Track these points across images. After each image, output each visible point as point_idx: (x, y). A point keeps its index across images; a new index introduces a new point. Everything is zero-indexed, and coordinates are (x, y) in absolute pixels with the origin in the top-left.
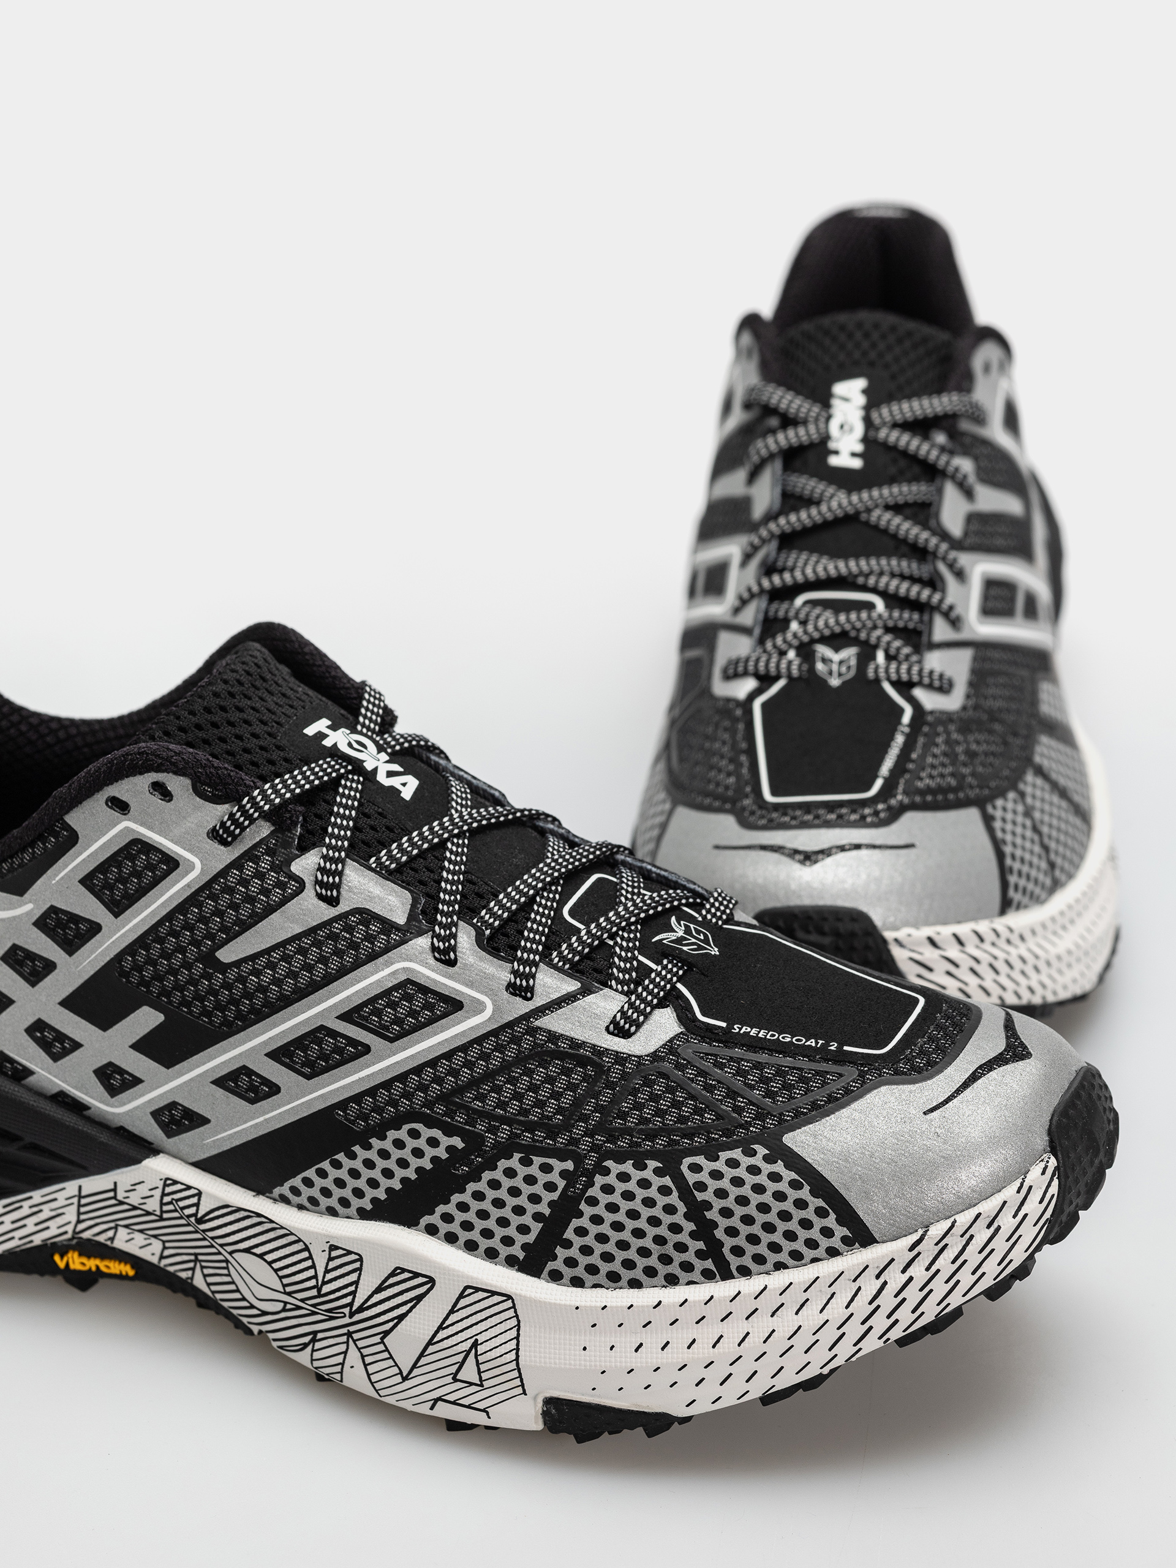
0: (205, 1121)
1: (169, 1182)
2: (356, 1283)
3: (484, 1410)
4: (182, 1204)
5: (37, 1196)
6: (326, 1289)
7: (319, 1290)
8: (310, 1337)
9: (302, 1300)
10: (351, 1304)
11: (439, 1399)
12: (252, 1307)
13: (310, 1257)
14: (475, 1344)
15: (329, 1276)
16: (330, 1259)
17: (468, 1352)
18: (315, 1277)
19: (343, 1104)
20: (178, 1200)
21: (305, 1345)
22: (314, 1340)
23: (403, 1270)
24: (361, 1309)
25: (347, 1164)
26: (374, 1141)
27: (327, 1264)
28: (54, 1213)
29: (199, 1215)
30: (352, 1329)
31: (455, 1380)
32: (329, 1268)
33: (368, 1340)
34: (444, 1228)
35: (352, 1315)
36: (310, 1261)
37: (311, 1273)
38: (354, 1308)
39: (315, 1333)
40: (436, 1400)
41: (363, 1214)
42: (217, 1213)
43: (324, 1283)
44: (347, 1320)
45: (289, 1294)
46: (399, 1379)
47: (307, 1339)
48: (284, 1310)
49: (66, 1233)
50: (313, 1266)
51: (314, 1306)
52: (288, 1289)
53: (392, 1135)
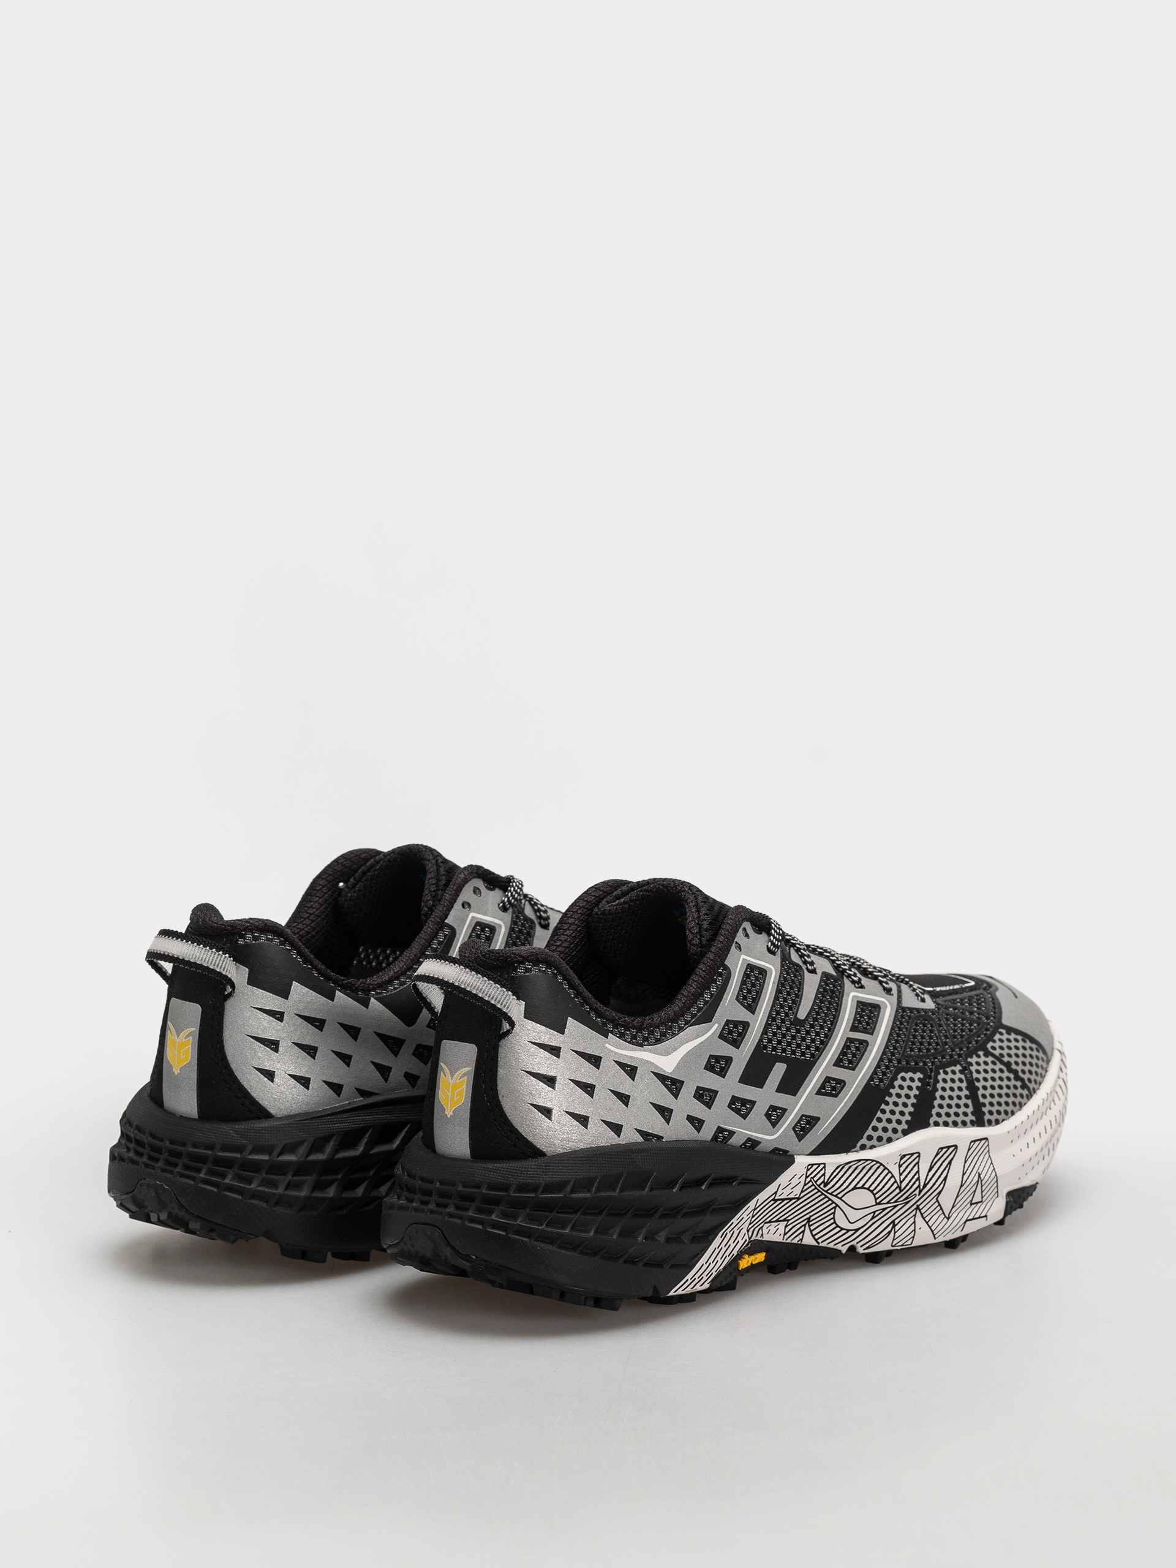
0: (818, 1119)
1: (809, 1167)
2: (918, 1172)
3: (986, 1216)
4: (815, 1179)
5: (735, 1221)
6: (903, 1185)
7: (899, 1187)
8: (892, 1225)
9: (888, 1203)
10: (919, 1186)
11: (967, 1220)
12: (848, 1231)
13: (889, 1172)
14: (979, 1175)
15: (902, 1177)
16: (900, 1166)
17: (978, 1181)
18: (896, 1182)
19: (871, 1079)
20: (813, 1178)
21: (889, 1233)
22: (894, 1226)
23: (942, 1148)
24: (925, 1186)
25: (887, 1108)
26: (892, 1091)
27: (900, 1170)
28: (739, 1230)
29: (826, 1181)
30: (918, 1203)
31: (971, 1204)
32: (901, 1172)
33: (928, 1206)
34: (940, 1120)
35: (920, 1192)
36: (890, 1174)
37: (893, 1180)
38: (921, 1187)
39: (893, 1222)
40: (965, 1223)
41: (905, 1133)
42: (835, 1174)
43: (901, 1182)
44: (918, 1198)
45: (880, 1203)
46: (946, 1220)
47: (889, 1229)
48: (873, 1218)
49: (746, 1240)
50: (893, 1176)
51: (896, 1202)
52: (878, 1201)
53: (896, 1083)
